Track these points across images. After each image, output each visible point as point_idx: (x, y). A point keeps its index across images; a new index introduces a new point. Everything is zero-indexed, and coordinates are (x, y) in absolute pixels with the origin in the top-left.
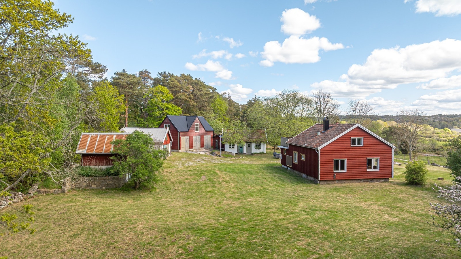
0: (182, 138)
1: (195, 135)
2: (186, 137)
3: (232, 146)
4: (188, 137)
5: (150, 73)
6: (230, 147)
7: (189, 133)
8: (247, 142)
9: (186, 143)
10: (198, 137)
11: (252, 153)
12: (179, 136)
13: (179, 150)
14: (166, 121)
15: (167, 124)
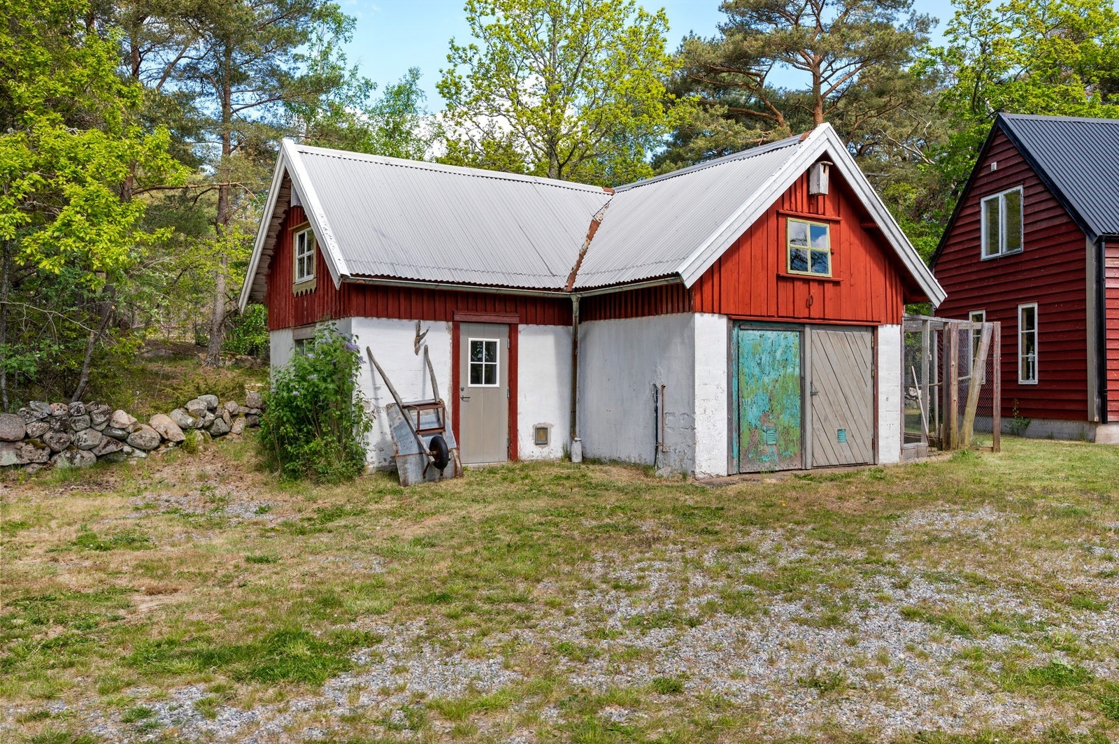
12: (1100, 280)
13: (1104, 421)
14: (994, 166)
15: (1001, 196)
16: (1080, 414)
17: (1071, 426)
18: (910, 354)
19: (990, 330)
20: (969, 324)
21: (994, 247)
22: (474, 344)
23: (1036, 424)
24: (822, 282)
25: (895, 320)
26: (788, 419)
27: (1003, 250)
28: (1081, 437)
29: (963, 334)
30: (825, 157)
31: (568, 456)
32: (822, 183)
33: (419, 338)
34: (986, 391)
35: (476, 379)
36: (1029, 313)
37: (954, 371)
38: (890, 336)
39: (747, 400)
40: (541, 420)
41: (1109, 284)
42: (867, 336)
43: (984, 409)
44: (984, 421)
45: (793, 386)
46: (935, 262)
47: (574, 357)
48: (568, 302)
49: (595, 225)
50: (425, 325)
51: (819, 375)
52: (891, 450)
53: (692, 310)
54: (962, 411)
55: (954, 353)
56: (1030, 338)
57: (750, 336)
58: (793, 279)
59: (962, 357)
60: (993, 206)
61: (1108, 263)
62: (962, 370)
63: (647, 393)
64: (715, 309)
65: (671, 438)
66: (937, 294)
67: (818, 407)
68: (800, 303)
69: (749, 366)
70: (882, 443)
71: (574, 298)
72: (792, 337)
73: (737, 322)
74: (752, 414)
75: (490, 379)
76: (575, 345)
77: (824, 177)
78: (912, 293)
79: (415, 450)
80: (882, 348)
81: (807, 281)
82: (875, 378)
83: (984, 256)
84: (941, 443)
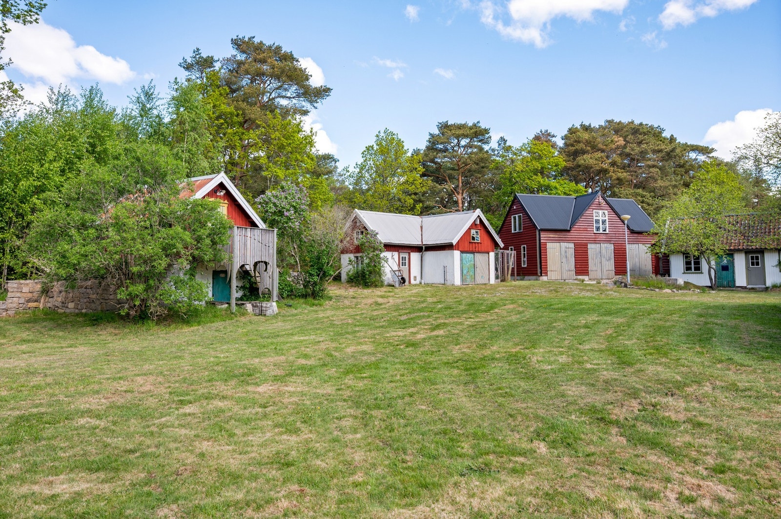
0: (549, 245)
1: (595, 242)
2: (564, 245)
3: (693, 266)
4: (572, 245)
5: (553, 136)
6: (688, 269)
7: (573, 234)
8: (747, 252)
9: (564, 260)
10: (603, 246)
11: (769, 283)
12: (540, 240)
13: (541, 275)
14: (515, 207)
15: (517, 216)
16: (536, 274)
17: (534, 277)
18: (496, 259)
19: (514, 253)
20: (509, 252)
21: (515, 230)
22: (403, 257)
23: (526, 277)
24: (478, 243)
25: (493, 251)
26: (472, 273)
27: (517, 231)
28: (537, 280)
29: (508, 254)
30: (479, 216)
31: (421, 283)
32: (478, 222)
33: (392, 256)
34: (513, 269)
35: (403, 265)
36: (524, 247)
37: (506, 263)
38: (492, 255)
39: (464, 269)
40: (415, 275)
41: (542, 241)
42: (487, 254)
43: (513, 274)
44: (513, 277)
45: (473, 266)
46: (499, 233)
47: (422, 260)
48: (422, 247)
49: (422, 227)
50: (394, 253)
51: (478, 264)
52: (493, 280)
53: (453, 250)
54: (508, 274)
55: (506, 258)
56: (524, 254)
57: (464, 255)
58: (472, 243)
59: (508, 260)
60: (515, 218)
61: (542, 236)
62: (508, 263)
63: (442, 268)
64: (458, 249)
65: (448, 277)
66: (502, 245)
67: (478, 271)
68: (474, 247)
69: (464, 262)
70: (491, 279)
71: (424, 247)
72: (472, 255)
73: (462, 252)
74: (465, 272)
75: (405, 265)
76: (422, 257)
77: (478, 220)
78: (496, 245)
79: (397, 280)
80: (490, 257)
81: (475, 243)
82: (489, 264)
83: (513, 232)
84: (502, 281)
